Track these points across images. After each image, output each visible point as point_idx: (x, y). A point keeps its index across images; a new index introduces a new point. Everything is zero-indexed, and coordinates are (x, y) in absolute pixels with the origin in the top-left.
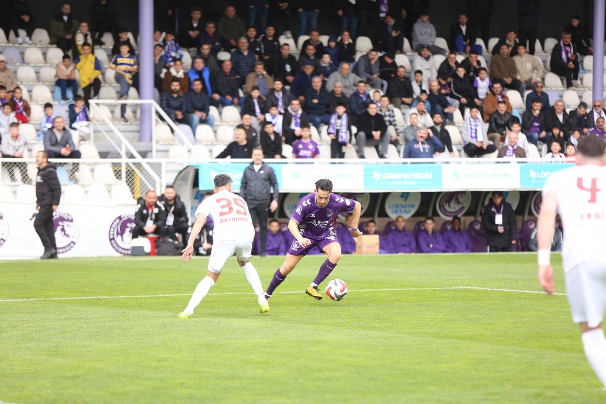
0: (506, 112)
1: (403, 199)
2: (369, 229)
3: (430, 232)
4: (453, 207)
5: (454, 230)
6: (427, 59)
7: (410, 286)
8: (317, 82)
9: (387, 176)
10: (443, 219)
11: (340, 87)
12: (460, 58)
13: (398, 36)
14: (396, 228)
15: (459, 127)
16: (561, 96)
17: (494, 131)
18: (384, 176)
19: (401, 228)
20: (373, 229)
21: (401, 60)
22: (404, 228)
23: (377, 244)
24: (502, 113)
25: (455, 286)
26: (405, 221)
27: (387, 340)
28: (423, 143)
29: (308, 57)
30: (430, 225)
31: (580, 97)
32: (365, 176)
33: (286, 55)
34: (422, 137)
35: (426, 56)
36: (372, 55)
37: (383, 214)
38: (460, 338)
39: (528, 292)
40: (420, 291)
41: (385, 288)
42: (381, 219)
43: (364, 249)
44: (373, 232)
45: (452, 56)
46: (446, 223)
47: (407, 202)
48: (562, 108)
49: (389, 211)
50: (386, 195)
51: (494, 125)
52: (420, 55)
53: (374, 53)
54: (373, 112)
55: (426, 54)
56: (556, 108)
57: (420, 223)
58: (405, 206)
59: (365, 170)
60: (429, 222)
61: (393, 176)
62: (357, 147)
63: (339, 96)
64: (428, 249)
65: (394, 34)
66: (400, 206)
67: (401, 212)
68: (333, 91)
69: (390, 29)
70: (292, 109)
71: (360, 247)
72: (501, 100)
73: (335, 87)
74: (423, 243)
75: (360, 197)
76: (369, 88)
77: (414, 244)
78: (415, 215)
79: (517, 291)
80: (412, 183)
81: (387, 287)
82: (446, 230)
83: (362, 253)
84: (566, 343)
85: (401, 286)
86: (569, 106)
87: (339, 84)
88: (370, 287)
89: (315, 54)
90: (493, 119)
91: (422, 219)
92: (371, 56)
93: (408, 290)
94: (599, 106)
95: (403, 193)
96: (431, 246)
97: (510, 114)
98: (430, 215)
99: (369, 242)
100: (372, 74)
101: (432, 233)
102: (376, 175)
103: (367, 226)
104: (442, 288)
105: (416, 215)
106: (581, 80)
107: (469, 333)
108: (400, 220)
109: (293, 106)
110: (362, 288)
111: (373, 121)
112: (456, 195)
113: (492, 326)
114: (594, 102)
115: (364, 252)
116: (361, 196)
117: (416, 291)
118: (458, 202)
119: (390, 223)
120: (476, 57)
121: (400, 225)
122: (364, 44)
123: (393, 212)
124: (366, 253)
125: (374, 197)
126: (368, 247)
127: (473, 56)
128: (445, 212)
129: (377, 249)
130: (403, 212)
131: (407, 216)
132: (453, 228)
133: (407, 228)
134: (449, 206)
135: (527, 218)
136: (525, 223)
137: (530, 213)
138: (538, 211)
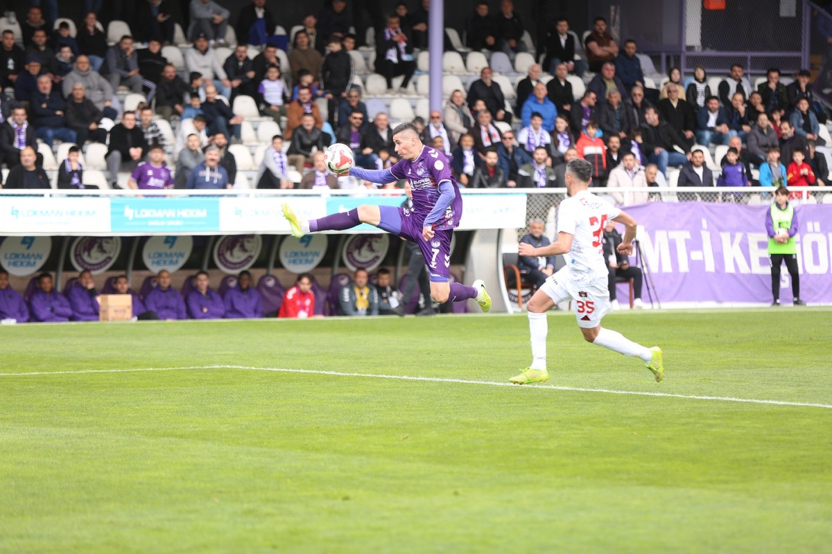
0: (314, 128)
1: (168, 245)
2: (119, 286)
3: (204, 292)
4: (237, 255)
5: (240, 289)
6: (204, 52)
7: (148, 366)
8: (45, 83)
9: (144, 213)
10: (223, 273)
11: (81, 89)
12: (252, 52)
13: (165, 21)
14: (159, 286)
15: (250, 147)
16: (388, 106)
17: (297, 153)
18: (139, 213)
19: (166, 285)
20: (126, 287)
21: (170, 53)
22: (169, 287)
23: (128, 307)
24: (309, 128)
25: (209, 364)
26: (170, 275)
27: (80, 440)
28: (212, 169)
29: (36, 47)
30: (203, 282)
31: (414, 107)
32: (113, 213)
33: (9, 46)
34: (213, 160)
35: (203, 49)
36: (126, 44)
37: (140, 266)
38: (181, 436)
39: (304, 371)
40: (159, 372)
41: (111, 368)
42: (136, 273)
43: (111, 314)
44: (125, 291)
45: (242, 48)
46: (227, 278)
47: (174, 250)
48: (385, 123)
49: (148, 261)
50: (143, 240)
51: (298, 145)
52: (195, 47)
53: (128, 41)
54: (130, 124)
55: (202, 46)
56: (379, 123)
57: (191, 279)
58: (171, 255)
59: (113, 205)
60: (203, 277)
61: (152, 213)
62: (108, 174)
63: (80, 101)
64: (202, 315)
65: (161, 18)
66: (164, 255)
67: (165, 263)
68: (71, 96)
69: (155, 12)
70: (14, 119)
71: (105, 311)
72: (309, 111)
73: (74, 89)
74: (194, 307)
75: (107, 242)
76: (126, 92)
77: (183, 308)
78: (184, 267)
79: (290, 370)
80: (179, 223)
81: (115, 368)
82: (229, 288)
83: (107, 319)
84: (321, 440)
85: (135, 366)
86: (398, 120)
87: (79, 85)
88: (91, 367)
89: (47, 44)
90: (296, 136)
91: (194, 272)
92: (124, 46)
93: (142, 371)
94: (438, 118)
95: (168, 237)
96: (205, 310)
97: (319, 129)
98: (205, 268)
99: (118, 305)
100: (128, 70)
101: (207, 293)
102: (129, 212)
103: (116, 282)
104: (191, 368)
105: (186, 267)
106: (415, 84)
107: (197, 429)
108: (165, 275)
109: (17, 117)
110: (79, 369)
111: (129, 138)
112: (241, 240)
113: (235, 418)
114: (431, 112)
115: (110, 318)
116: (109, 241)
117: (153, 371)
118: (244, 249)
119: (149, 279)
120: (275, 52)
121: (165, 282)
122: (118, 30)
123: (153, 263)
124: (114, 319)
125: (127, 242)
126: (116, 311)
127: (271, 49)
128: (227, 263)
129: (129, 313)
130: (168, 262)
131: (172, 269)
132: (239, 284)
133: (174, 286)
134: (232, 254)
135: (337, 270)
136: (335, 278)
137: (342, 264)
138: (353, 261)
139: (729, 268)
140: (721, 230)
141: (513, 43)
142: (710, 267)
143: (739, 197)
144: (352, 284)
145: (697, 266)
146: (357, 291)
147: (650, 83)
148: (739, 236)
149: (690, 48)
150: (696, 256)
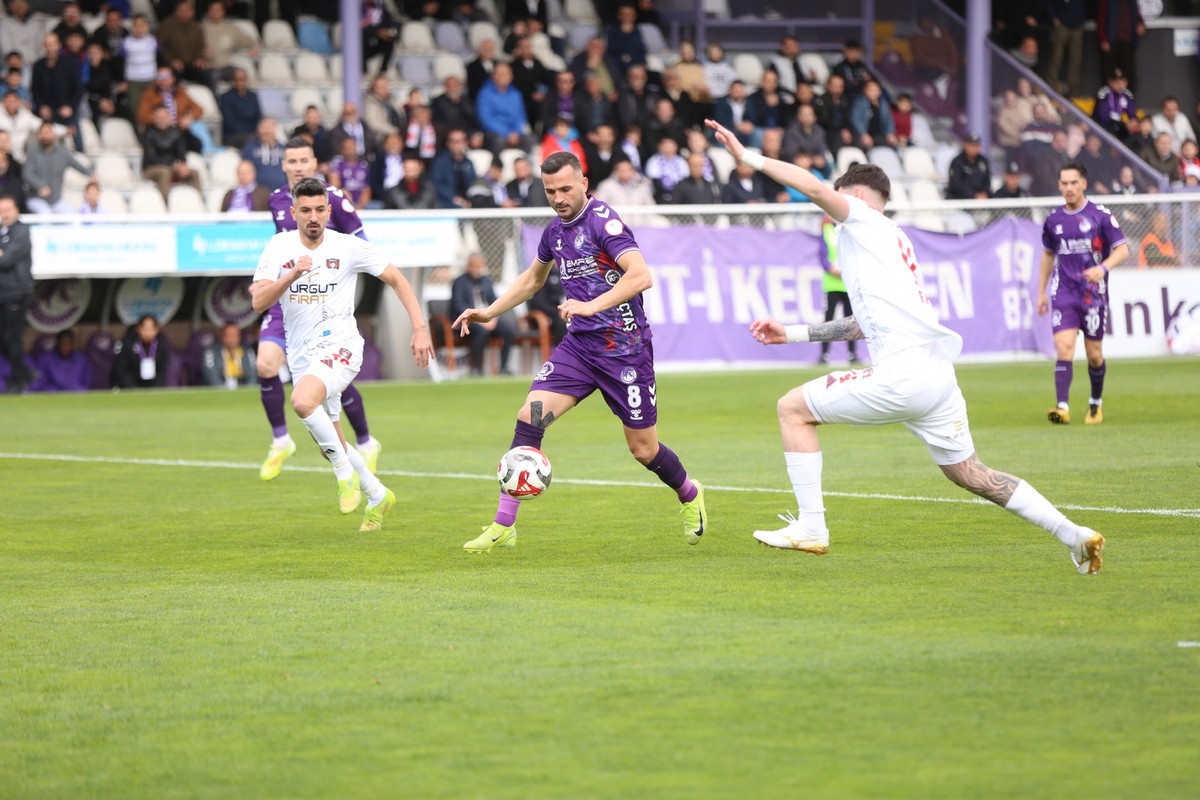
4: (56, 307)
16: (288, 98)
17: (154, 163)
24: (163, 128)
31: (325, 100)
46: (41, 337)
51: (152, 152)
55: (20, 7)
82: (44, 351)
94: (351, 114)
112: (60, 287)
118: (66, 298)
120: (119, 21)
127: (113, 16)
128: (41, 317)
132: (58, 347)
134: (48, 305)
135: (197, 324)
136: (195, 337)
137: (205, 317)
138: (220, 312)
139: (741, 316)
140: (731, 263)
141: (466, 9)
142: (716, 314)
143: (757, 219)
144: (219, 344)
145: (697, 314)
146: (225, 354)
147: (655, 63)
148: (755, 272)
149: (711, 15)
150: (697, 299)
